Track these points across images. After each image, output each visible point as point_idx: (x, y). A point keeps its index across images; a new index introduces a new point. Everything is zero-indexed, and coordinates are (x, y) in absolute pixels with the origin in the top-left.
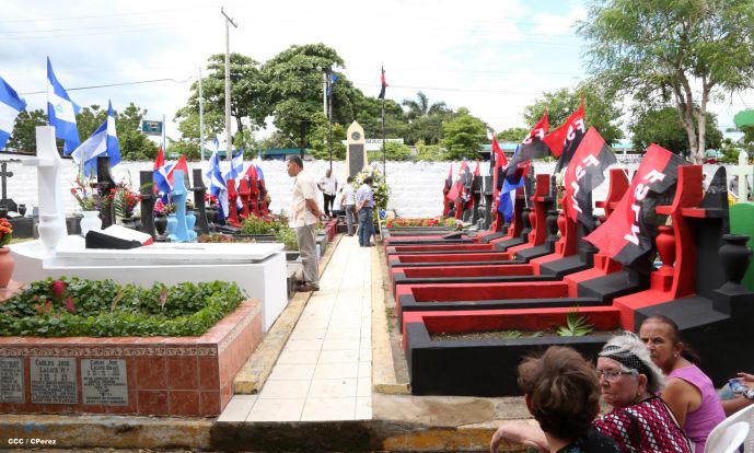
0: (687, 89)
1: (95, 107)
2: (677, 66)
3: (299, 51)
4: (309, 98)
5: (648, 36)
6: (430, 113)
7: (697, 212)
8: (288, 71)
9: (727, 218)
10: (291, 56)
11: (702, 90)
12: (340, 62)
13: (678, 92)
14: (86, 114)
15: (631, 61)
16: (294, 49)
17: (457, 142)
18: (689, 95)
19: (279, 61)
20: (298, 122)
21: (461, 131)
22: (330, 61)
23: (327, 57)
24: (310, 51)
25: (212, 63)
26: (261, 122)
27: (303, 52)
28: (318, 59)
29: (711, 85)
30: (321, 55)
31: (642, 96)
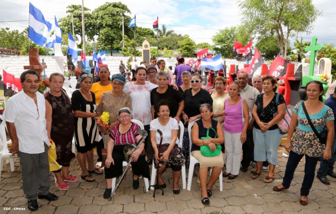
0: (282, 31)
1: (7, 29)
2: (278, 21)
3: (110, 5)
4: (115, 27)
5: (267, 8)
6: (167, 35)
7: (293, 79)
8: (105, 14)
9: (302, 80)
10: (106, 8)
11: (287, 32)
12: (129, 11)
13: (278, 32)
14: (3, 31)
15: (259, 18)
16: (107, 4)
17: (184, 49)
18: (282, 33)
19: (101, 9)
20: (110, 38)
21: (186, 44)
22: (124, 10)
23: (123, 8)
24: (115, 6)
25: (68, 9)
26: (92, 38)
27: (112, 5)
28: (119, 9)
29: (291, 30)
30: (120, 8)
31: (263, 33)
